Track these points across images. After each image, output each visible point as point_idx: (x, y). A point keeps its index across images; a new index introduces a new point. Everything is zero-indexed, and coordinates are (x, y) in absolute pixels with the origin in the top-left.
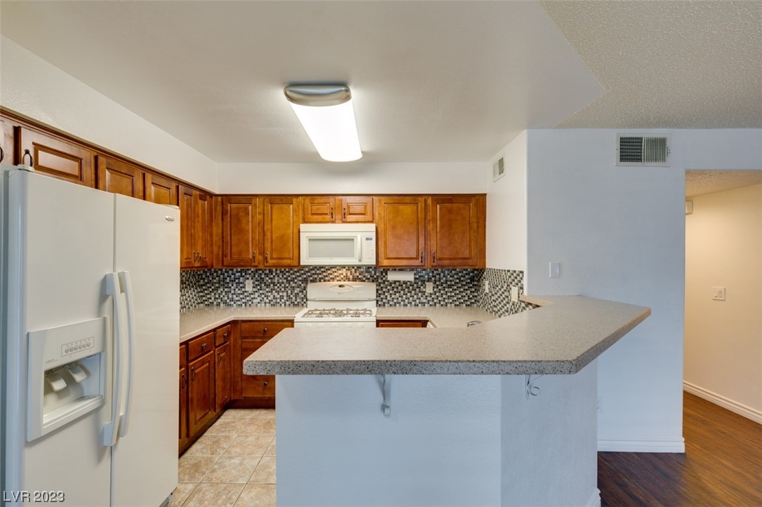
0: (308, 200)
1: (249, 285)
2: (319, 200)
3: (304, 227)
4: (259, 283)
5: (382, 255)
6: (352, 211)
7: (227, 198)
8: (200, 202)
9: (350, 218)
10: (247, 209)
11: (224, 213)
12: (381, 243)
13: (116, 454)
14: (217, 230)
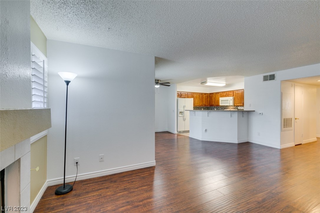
0: (221, 93)
1: (215, 109)
2: (223, 92)
3: (220, 98)
4: (217, 109)
5: (235, 103)
6: (229, 94)
7: (210, 94)
8: (205, 95)
9: (229, 96)
10: (213, 95)
11: (210, 96)
12: (235, 101)
13: (185, 121)
14: (209, 99)
